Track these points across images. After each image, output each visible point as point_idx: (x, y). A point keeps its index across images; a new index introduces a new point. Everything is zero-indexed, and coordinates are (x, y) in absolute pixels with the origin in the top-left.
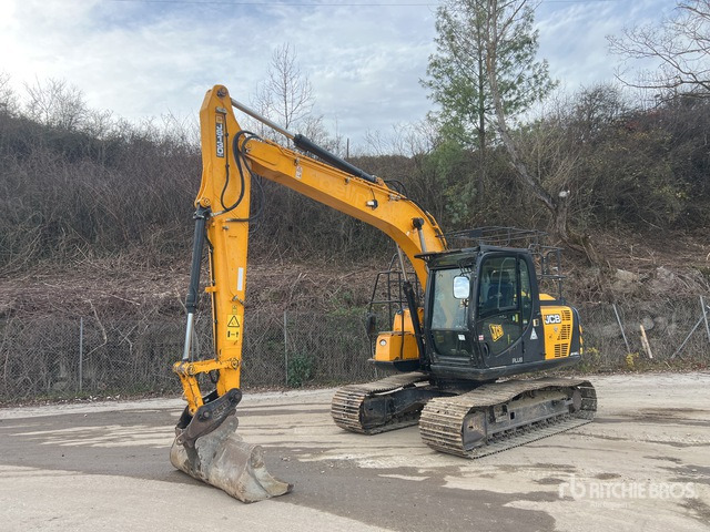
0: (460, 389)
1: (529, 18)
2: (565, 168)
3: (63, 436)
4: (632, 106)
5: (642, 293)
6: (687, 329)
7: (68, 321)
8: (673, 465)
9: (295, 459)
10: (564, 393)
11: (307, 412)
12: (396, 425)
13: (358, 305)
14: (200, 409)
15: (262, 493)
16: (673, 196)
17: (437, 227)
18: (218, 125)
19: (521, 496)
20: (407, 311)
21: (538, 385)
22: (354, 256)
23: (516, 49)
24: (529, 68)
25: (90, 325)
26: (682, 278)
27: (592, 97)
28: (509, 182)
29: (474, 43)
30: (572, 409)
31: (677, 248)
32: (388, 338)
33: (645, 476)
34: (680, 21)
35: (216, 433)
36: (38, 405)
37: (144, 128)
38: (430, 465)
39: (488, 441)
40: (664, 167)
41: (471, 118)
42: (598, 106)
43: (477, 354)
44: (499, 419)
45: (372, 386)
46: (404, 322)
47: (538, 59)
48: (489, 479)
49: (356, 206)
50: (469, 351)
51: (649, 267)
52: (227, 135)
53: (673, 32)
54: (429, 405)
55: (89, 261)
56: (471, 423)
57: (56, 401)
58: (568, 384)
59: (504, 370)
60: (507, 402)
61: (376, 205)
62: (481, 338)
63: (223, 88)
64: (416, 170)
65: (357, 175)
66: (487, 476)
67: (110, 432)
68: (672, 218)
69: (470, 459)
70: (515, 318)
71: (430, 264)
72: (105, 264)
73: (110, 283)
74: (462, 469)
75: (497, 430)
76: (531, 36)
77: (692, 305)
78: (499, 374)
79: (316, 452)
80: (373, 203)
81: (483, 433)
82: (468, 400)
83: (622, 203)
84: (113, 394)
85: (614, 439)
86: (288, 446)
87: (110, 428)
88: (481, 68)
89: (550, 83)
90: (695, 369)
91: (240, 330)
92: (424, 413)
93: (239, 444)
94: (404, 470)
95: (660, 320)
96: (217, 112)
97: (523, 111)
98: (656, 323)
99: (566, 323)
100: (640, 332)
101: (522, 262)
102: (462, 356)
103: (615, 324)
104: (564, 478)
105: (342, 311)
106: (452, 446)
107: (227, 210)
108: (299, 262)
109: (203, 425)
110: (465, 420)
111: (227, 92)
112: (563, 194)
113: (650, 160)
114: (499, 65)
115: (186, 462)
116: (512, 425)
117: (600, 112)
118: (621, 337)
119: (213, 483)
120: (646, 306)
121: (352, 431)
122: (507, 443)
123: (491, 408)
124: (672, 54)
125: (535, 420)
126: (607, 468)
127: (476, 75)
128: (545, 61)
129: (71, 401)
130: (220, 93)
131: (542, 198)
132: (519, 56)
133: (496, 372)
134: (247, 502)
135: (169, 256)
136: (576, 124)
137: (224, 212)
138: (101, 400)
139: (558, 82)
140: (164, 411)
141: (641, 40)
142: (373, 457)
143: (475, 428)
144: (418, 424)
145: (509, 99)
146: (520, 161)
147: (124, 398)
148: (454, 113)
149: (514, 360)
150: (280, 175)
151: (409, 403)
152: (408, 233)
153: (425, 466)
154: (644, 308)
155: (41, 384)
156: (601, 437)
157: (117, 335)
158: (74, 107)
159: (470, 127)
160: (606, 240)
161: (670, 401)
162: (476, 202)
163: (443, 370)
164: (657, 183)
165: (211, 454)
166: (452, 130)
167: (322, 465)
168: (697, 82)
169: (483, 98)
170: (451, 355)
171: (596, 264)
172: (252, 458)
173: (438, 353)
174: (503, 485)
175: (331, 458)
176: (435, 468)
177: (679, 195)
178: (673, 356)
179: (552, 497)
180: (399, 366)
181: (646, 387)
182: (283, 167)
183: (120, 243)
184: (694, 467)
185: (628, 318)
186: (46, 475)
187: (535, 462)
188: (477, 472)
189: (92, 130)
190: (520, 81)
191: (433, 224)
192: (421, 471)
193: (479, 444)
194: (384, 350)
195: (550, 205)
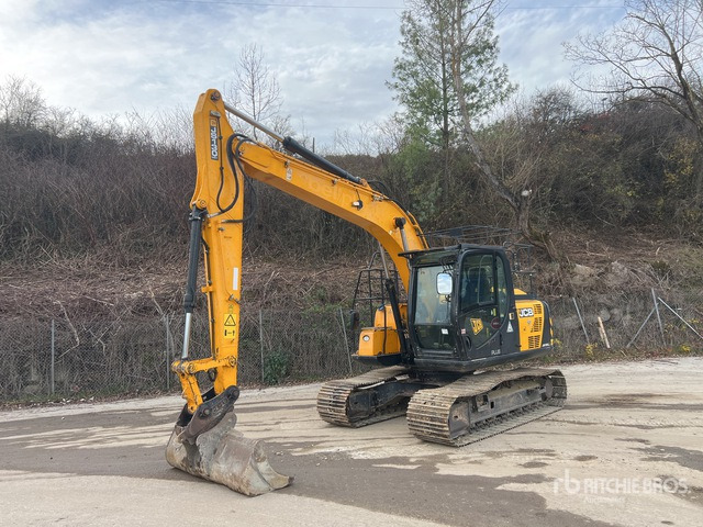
0: (441, 381)
1: (490, 24)
2: (527, 168)
3: (46, 439)
4: (584, 109)
5: (599, 287)
6: (641, 319)
7: (39, 324)
8: (643, 446)
9: (288, 453)
10: (538, 382)
11: (289, 408)
12: (380, 418)
13: (333, 301)
14: (200, 406)
15: (265, 486)
16: (624, 194)
17: (417, 226)
18: (212, 128)
19: (510, 480)
20: (389, 308)
21: (515, 375)
22: (325, 253)
23: (477, 54)
24: (490, 72)
25: (62, 327)
26: (635, 272)
27: (546, 100)
28: (472, 182)
29: (437, 46)
30: (544, 397)
31: (628, 244)
32: (371, 333)
33: (619, 457)
34: (630, 30)
35: (216, 430)
36: (10, 409)
37: (107, 126)
38: (420, 454)
39: (471, 430)
40: (615, 167)
41: (435, 119)
42: (552, 109)
43: (460, 348)
44: (481, 409)
45: (357, 381)
46: (385, 318)
47: (499, 64)
48: (478, 466)
49: (342, 206)
50: (452, 344)
51: (604, 262)
52: (221, 138)
53: (624, 40)
54: (416, 396)
55: (55, 261)
56: (456, 413)
57: (28, 405)
58: (541, 374)
59: (484, 362)
60: (487, 392)
61: (361, 206)
62: (463, 331)
63: (216, 92)
64: (383, 170)
65: (343, 176)
66: (475, 462)
67: (92, 434)
68: (624, 215)
69: (456, 447)
70: (493, 312)
71: (412, 262)
72: (71, 264)
73: (78, 284)
74: (451, 457)
75: (479, 419)
76: (491, 41)
77: (645, 297)
78: (479, 365)
79: (307, 446)
80: (358, 204)
81: (467, 422)
82: (451, 392)
83: (577, 202)
84: (87, 396)
85: (586, 424)
86: (278, 441)
87: (92, 430)
88: (444, 71)
89: (510, 86)
90: (648, 357)
91: (236, 329)
92: (411, 405)
93: (241, 439)
94: (395, 460)
95: (616, 311)
96: (211, 115)
97: (486, 113)
98: (612, 315)
99: (538, 316)
100: (598, 323)
101: (498, 259)
102: (445, 349)
103: (575, 316)
104: (546, 462)
105: (316, 308)
106: (439, 435)
107: (223, 212)
108: (269, 260)
109: (204, 422)
110: (451, 410)
111: (220, 96)
112: (525, 193)
113: (602, 160)
114: (462, 69)
115: (185, 460)
116: (492, 414)
117: (554, 115)
118: (581, 328)
119: (214, 478)
120: (602, 299)
121: (338, 424)
122: (488, 431)
123: (473, 399)
124: (623, 61)
125: (513, 408)
126: (584, 450)
127: (439, 78)
128: (505, 66)
129: (44, 404)
130: (214, 96)
131: (506, 197)
132: (480, 60)
133: (478, 363)
134: (251, 496)
135: (137, 255)
136: (533, 126)
137: (220, 214)
138: (75, 403)
139: (517, 86)
140: (143, 411)
141: (595, 47)
142: (364, 449)
143: (460, 418)
144: (405, 415)
145: (471, 101)
146: (484, 161)
147: (99, 399)
148: (419, 115)
149: (493, 352)
150: (271, 177)
151: (392, 396)
152: (390, 233)
153: (415, 455)
154: (601, 301)
155: (11, 387)
156: (574, 422)
157: (89, 336)
158: (33, 105)
159: (434, 127)
160: (564, 236)
161: (631, 387)
162: (441, 200)
163: (426, 363)
164: (609, 182)
165: (211, 450)
166: (417, 131)
167: (316, 458)
168: (645, 87)
169: (446, 100)
170: (433, 349)
171: (556, 260)
172: (255, 453)
173: (421, 347)
174: (490, 470)
175: (323, 451)
176: (425, 457)
177: (629, 194)
178: (628, 346)
179: (539, 479)
180: (382, 360)
181: (606, 375)
182: (274, 169)
183: (86, 242)
184: (662, 447)
185: (586, 311)
186: (39, 478)
187: (517, 447)
188: (465, 459)
189: (53, 128)
190: (482, 84)
191: (414, 223)
192: (412, 460)
193: (463, 432)
194: (367, 345)
195: (514, 204)
